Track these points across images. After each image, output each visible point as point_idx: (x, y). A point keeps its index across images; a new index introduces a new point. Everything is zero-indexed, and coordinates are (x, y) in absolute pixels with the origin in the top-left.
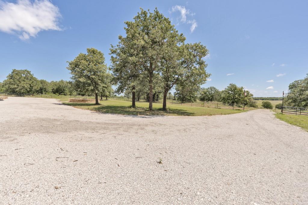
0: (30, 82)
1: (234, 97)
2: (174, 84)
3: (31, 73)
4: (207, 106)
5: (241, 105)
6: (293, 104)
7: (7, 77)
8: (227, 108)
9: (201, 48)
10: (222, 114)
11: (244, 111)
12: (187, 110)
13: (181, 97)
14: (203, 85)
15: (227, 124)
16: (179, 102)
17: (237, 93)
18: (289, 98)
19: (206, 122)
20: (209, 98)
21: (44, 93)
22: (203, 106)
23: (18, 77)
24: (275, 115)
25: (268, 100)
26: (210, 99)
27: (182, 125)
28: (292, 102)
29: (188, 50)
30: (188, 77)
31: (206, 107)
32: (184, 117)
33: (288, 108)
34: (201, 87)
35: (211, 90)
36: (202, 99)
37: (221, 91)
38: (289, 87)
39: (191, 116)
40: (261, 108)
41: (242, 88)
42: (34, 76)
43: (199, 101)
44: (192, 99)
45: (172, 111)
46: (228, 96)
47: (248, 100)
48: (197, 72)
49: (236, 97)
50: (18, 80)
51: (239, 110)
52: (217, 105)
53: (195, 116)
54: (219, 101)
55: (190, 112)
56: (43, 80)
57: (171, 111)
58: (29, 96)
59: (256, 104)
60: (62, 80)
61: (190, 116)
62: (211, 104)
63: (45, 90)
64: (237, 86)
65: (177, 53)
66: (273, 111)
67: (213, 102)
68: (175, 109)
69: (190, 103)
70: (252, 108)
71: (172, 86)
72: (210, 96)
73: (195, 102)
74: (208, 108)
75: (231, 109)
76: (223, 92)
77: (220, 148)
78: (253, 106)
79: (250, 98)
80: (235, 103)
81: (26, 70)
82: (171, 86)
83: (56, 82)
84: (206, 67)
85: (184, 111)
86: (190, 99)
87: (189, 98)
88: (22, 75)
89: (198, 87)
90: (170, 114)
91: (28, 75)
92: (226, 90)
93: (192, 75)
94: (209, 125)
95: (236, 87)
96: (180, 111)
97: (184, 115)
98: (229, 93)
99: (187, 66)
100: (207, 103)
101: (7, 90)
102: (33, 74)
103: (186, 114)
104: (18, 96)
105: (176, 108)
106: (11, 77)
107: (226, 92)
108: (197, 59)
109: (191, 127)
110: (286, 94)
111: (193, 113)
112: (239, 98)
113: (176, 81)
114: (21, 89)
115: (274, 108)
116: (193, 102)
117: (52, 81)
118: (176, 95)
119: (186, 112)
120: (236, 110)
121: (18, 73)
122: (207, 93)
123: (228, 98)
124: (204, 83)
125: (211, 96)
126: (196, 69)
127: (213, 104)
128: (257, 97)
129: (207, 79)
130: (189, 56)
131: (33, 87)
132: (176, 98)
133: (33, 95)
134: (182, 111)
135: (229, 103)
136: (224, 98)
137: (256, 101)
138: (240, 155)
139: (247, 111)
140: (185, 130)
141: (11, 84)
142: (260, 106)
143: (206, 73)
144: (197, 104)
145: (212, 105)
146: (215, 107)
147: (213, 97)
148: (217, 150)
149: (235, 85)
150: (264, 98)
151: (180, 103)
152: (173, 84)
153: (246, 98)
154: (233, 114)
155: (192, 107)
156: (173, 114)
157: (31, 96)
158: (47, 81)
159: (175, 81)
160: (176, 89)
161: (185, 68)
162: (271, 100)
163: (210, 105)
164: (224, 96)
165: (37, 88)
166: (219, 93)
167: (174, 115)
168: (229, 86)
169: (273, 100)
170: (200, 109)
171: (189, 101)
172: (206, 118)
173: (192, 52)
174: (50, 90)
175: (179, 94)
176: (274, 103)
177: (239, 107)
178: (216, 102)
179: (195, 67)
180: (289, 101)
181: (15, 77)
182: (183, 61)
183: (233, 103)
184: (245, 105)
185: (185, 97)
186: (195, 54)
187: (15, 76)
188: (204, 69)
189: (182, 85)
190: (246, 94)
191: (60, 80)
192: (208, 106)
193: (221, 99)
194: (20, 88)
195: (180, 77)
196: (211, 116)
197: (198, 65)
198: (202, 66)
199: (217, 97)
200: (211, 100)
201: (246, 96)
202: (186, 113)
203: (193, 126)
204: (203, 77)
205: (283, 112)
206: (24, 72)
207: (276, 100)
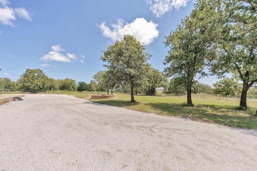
0: (43, 80)
3: (43, 72)
7: (20, 77)
21: (52, 89)
23: (32, 76)
42: (46, 75)
50: (32, 78)
56: (52, 79)
58: (42, 93)
60: (67, 78)
63: (54, 87)
81: (38, 69)
83: (62, 80)
88: (35, 74)
91: (41, 73)
101: (21, 88)
102: (45, 73)
104: (32, 93)
106: (25, 76)
114: (35, 87)
117: (58, 79)
121: (32, 72)
131: (45, 84)
133: (45, 92)
141: (25, 82)
157: (44, 93)
158: (55, 79)
165: (49, 85)
174: (57, 86)
181: (29, 76)
187: (29, 74)
191: (66, 78)
194: (34, 85)
206: (37, 71)
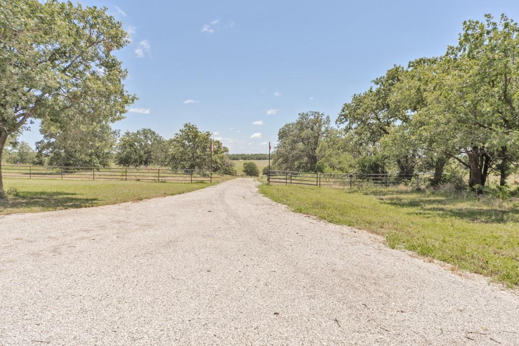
1: (193, 154)
2: (29, 116)
4: (134, 178)
5: (208, 172)
6: (284, 166)
8: (181, 179)
9: (110, 24)
10: (165, 195)
11: (212, 184)
12: (77, 192)
13: (59, 154)
14: (116, 122)
15: (171, 215)
16: (54, 171)
17: (199, 145)
18: (279, 155)
19: (122, 219)
20: (141, 157)
22: (124, 177)
24: (259, 187)
25: (253, 159)
26: (144, 159)
27: (49, 237)
28: (282, 162)
29: (70, 22)
30: (74, 98)
31: (131, 180)
32: (64, 211)
33: (279, 172)
34: (113, 129)
35: (146, 137)
36: (124, 161)
37: (168, 139)
38: (279, 135)
39: (86, 207)
40: (242, 176)
41: (208, 135)
43: (116, 166)
44: (96, 161)
45: (24, 198)
46: (181, 152)
47: (218, 161)
48: (99, 87)
49: (197, 153)
51: (202, 182)
52: (157, 175)
53: (98, 205)
54: (162, 163)
55: (85, 198)
57: (20, 200)
59: (235, 169)
61: (81, 207)
62: (147, 171)
64: (199, 130)
65: (32, 23)
66: (258, 181)
67: (150, 167)
68: (36, 193)
69: (89, 173)
70: (228, 176)
71: (22, 122)
72: (142, 152)
73: (104, 170)
74: (138, 182)
75: (187, 182)
76: (171, 141)
77: (143, 276)
78: (229, 172)
79: (222, 155)
80: (196, 168)
82: (18, 120)
84: (124, 77)
85: (65, 196)
86: (90, 160)
87: (88, 159)
89: (102, 127)
90: (15, 210)
92: (177, 138)
93: (85, 92)
94: (129, 225)
95: (197, 132)
96: (55, 197)
97: (63, 206)
98: (183, 145)
99: (70, 66)
100: (135, 171)
103: (70, 204)
105: (40, 190)
107: (178, 142)
108: (101, 53)
109: (76, 239)
110: (274, 148)
111: (92, 200)
112: (204, 155)
113: (36, 105)
115: (261, 175)
116: (98, 169)
118: (43, 148)
119: (74, 197)
120: (198, 182)
122: (136, 143)
123: (182, 157)
124: (119, 119)
125: (145, 153)
126: (98, 78)
127: (151, 171)
128: (235, 154)
129: (127, 107)
130: (75, 39)
132: (47, 160)
134: (61, 197)
135: (184, 167)
136: (174, 158)
137: (234, 161)
138: (182, 279)
139: (218, 182)
140: (55, 250)
142: (240, 172)
143: (125, 94)
144: (110, 173)
145: (147, 173)
146: (154, 178)
147: (150, 156)
148: (133, 282)
149: (196, 128)
150: (246, 155)
151: (57, 173)
152: (25, 116)
153: (216, 156)
154: (189, 192)
155: (93, 183)
156: (26, 209)
159: (31, 105)
160: (42, 131)
161: (64, 71)
162: (257, 159)
163: (142, 174)
164: (174, 153)
166: (164, 145)
167: (30, 212)
168: (184, 129)
169: (260, 159)
170: (114, 185)
171: (87, 166)
172: (126, 210)
173: (84, 28)
175: (55, 148)
176: (261, 165)
177: (205, 175)
178: (158, 167)
179: (93, 73)
180: (279, 160)
182: (57, 51)
183: (192, 166)
184: (215, 170)
185: (72, 157)
186: (94, 37)
188: (119, 80)
189: (56, 121)
190: (214, 147)
192: (138, 178)
193: (168, 160)
195: (47, 95)
196: (141, 202)
197: (103, 68)
198: (112, 73)
199: (159, 154)
200: (146, 163)
201: (216, 152)
202: (71, 200)
203: (85, 234)
204: (115, 101)
205: (271, 180)
207: (263, 159)
